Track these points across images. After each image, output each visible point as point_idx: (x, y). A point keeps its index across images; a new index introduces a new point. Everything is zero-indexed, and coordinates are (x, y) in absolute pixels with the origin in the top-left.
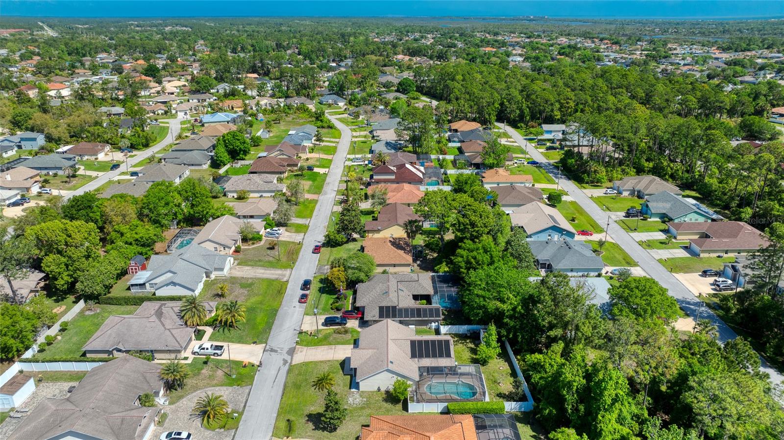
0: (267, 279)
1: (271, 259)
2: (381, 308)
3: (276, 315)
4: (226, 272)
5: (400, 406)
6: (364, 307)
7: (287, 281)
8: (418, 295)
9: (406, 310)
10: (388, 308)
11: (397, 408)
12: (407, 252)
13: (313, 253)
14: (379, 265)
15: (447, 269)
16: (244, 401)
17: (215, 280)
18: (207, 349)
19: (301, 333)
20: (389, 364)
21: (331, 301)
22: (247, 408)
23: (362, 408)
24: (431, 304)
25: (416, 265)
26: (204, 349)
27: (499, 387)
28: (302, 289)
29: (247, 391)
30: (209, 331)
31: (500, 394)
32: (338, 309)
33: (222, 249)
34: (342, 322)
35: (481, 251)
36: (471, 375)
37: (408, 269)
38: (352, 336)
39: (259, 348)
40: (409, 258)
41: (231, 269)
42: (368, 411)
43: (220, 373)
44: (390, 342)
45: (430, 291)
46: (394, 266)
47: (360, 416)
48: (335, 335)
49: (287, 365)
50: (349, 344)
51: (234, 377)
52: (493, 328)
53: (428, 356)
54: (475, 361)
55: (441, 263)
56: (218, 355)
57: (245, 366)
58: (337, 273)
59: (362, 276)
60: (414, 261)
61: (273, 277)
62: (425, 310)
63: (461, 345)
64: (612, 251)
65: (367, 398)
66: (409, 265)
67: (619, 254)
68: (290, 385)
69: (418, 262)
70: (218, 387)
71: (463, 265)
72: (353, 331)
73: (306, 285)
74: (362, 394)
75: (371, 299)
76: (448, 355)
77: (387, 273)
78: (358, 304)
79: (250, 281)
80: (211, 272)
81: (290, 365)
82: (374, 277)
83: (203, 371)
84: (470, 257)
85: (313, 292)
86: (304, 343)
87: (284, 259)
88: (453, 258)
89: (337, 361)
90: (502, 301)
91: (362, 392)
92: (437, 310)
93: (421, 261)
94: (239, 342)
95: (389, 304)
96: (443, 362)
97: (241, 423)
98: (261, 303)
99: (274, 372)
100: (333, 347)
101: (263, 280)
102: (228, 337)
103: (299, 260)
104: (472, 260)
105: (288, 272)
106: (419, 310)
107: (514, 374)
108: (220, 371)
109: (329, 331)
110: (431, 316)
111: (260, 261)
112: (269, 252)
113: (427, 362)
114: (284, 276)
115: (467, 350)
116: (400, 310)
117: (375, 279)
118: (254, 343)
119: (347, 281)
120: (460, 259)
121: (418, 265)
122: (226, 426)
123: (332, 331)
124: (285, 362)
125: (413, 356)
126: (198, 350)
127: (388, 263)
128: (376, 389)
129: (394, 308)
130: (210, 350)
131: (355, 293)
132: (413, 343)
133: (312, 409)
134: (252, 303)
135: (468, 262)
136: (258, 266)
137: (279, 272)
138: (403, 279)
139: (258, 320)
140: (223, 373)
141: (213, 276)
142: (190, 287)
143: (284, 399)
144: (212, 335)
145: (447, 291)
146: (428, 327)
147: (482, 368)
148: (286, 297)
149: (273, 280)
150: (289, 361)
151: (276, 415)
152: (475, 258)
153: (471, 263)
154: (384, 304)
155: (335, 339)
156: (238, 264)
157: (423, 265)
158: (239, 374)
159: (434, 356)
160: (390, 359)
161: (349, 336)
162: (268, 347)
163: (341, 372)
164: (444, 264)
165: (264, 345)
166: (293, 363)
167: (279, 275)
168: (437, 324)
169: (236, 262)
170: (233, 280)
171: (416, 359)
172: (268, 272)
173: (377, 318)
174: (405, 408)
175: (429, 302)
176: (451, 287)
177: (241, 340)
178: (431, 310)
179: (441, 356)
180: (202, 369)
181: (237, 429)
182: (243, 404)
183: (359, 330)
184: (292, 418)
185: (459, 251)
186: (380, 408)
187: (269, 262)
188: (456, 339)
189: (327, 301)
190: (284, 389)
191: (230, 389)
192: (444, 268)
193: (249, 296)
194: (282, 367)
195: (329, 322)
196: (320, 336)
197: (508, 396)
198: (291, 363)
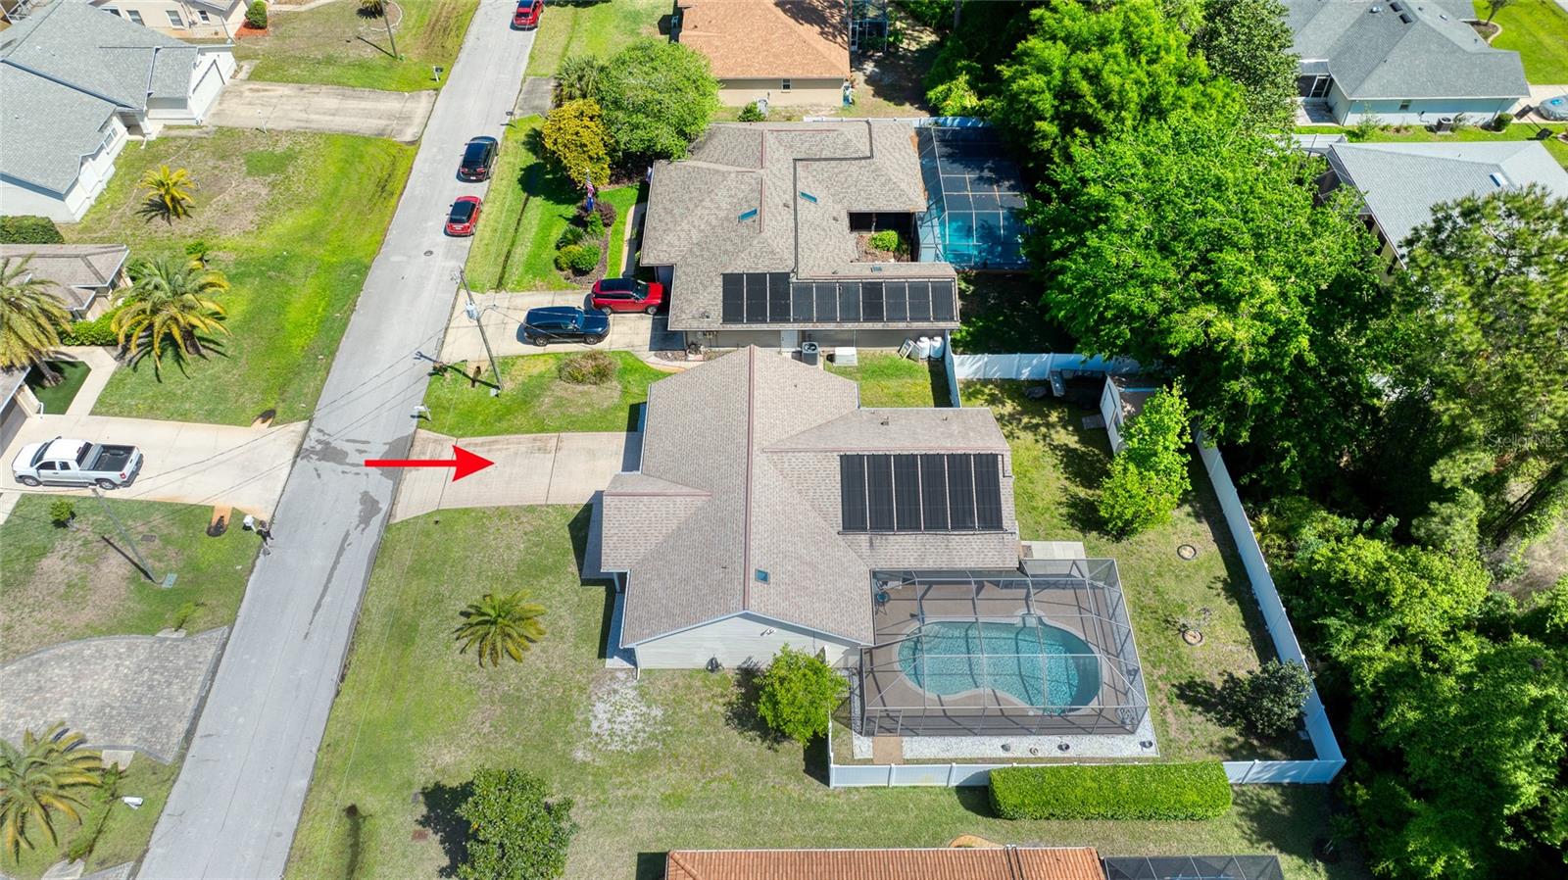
0: (345, 134)
1: (369, 53)
2: (731, 282)
3: (358, 286)
4: (201, 106)
5: (793, 752)
6: (670, 268)
7: (415, 143)
8: (868, 215)
9: (826, 289)
10: (756, 279)
11: (784, 760)
12: (829, 31)
13: (513, 27)
14: (729, 83)
15: (971, 101)
16: (192, 704)
17: (163, 140)
18: (65, 466)
19: (439, 371)
20: (754, 585)
21: (560, 228)
22: (196, 742)
23: (644, 760)
24: (914, 257)
25: (860, 77)
26: (50, 465)
27: (1184, 649)
28: (464, 177)
29: (210, 652)
30: (102, 364)
31: (1192, 685)
32: (579, 271)
33: (197, 17)
34: (591, 325)
35: (1118, 48)
36: (1076, 586)
37: (834, 97)
38: (625, 392)
39: (277, 442)
40: (835, 55)
41: (224, 94)
42: (662, 779)
43: (115, 567)
44: (759, 460)
45: (912, 197)
46: (787, 84)
47: (634, 802)
48: (563, 389)
49: (376, 521)
50: (610, 428)
51: (169, 581)
52: (1172, 404)
53: (909, 524)
54: (1086, 518)
55: (950, 75)
56: (115, 486)
57: (217, 530)
58: (572, 125)
59: (665, 137)
60: (856, 61)
61: (367, 125)
62: (897, 290)
63: (1029, 436)
64: (1527, 21)
65: (665, 704)
66: (835, 83)
67: (1553, 33)
68: (376, 628)
69: (870, 67)
70: (97, 642)
71: (1046, 103)
72: (633, 367)
73: (477, 160)
74: (648, 685)
75: (695, 236)
76: (992, 521)
77: (759, 118)
78: (648, 259)
79: (285, 144)
80: (143, 114)
81: (387, 526)
82: (711, 135)
83: (49, 563)
84: (1075, 74)
85: (498, 191)
86: (450, 418)
87: (412, 52)
88: (1006, 71)
89: (560, 509)
90: (1228, 303)
91: (649, 672)
92: (942, 290)
93: (878, 63)
94: (211, 417)
95: (763, 267)
96: (970, 550)
97: (159, 830)
98: (312, 236)
99: (320, 560)
100: (551, 439)
101: (328, 137)
102: (170, 396)
103: (463, 56)
104: (1085, 87)
105: (420, 105)
106: (873, 290)
107: (1238, 586)
108: (115, 558)
109: (539, 368)
110: (920, 314)
111: (330, 61)
112: (365, 25)
113: (907, 550)
114: (405, 118)
115: (1051, 460)
116: (804, 289)
117: (714, 147)
118: (268, 415)
119: (612, 151)
120: (1037, 81)
121: (870, 80)
122: (100, 850)
123: (552, 365)
124: (370, 505)
125: (852, 522)
126: (32, 471)
127: (763, 75)
128: (702, 662)
129: (781, 279)
130: (75, 470)
131: (643, 197)
132: (851, 465)
133: (448, 758)
134: (279, 237)
135: (1066, 93)
136: (324, 82)
137: (390, 104)
138: (814, 152)
139: (295, 312)
140: (127, 569)
141: (153, 126)
142: (38, 181)
143: (344, 699)
144: (114, 384)
145: (981, 203)
146: (905, 351)
147: (1111, 550)
148: (405, 211)
149: (367, 140)
150: (384, 506)
151: (303, 783)
152: (1093, 77)
153: (1076, 96)
154: (742, 265)
155: (560, 403)
156: (253, 76)
157: (887, 80)
158: (193, 566)
159: (936, 524)
160: (757, 561)
161: (611, 396)
162: (313, 434)
163: (574, 569)
164: (963, 78)
165: (300, 426)
166: (400, 516)
167: (391, 116)
168: (938, 342)
169: (247, 67)
170: (225, 143)
171: (863, 539)
172: (352, 104)
173: (715, 323)
174: (817, 762)
175: (910, 247)
176: (990, 181)
177: (218, 410)
178: (919, 289)
179: (962, 523)
180: (43, 552)
181: (140, 861)
182: (182, 727)
183: (653, 361)
184: (369, 803)
185: (1034, 43)
186: (717, 757)
187: (363, 65)
188: (1009, 407)
189: (546, 229)
190: (351, 648)
191: (143, 642)
192: (960, 97)
193: (273, 206)
194: (354, 535)
195: (542, 326)
196: (508, 386)
197: (1222, 700)
198: (390, 515)
